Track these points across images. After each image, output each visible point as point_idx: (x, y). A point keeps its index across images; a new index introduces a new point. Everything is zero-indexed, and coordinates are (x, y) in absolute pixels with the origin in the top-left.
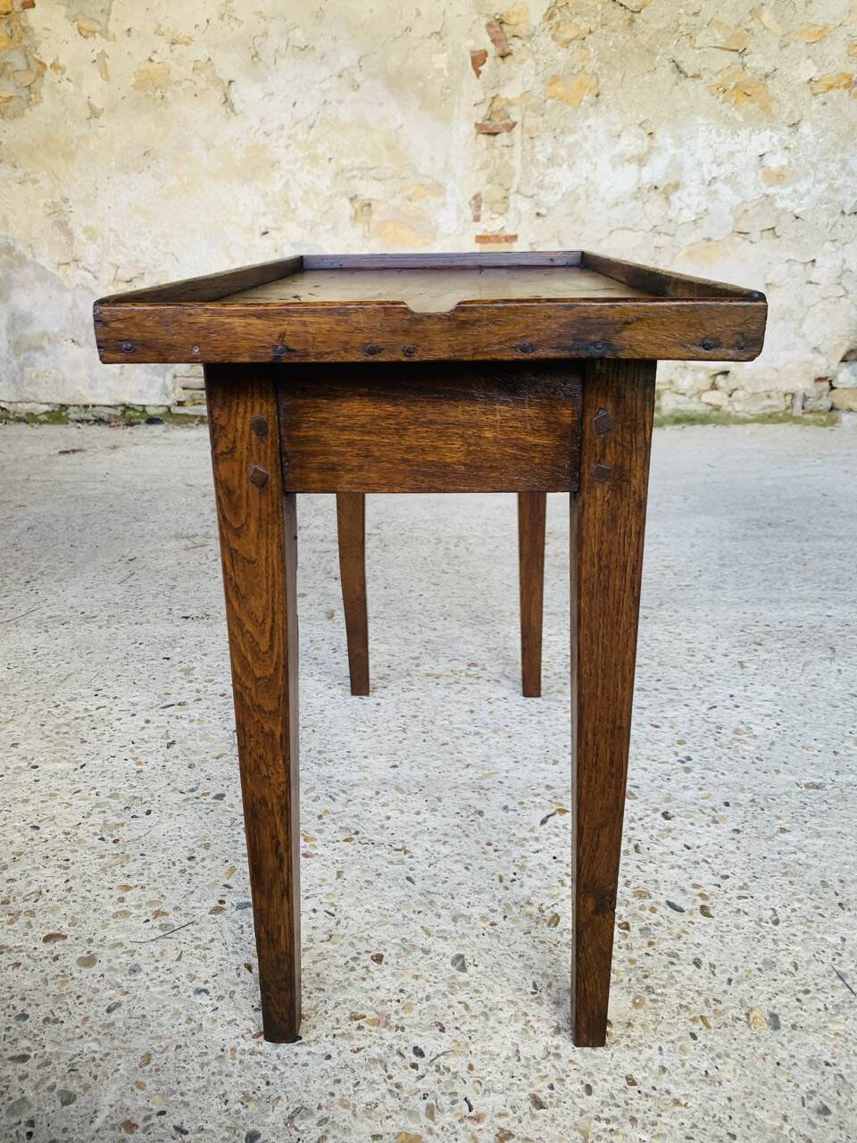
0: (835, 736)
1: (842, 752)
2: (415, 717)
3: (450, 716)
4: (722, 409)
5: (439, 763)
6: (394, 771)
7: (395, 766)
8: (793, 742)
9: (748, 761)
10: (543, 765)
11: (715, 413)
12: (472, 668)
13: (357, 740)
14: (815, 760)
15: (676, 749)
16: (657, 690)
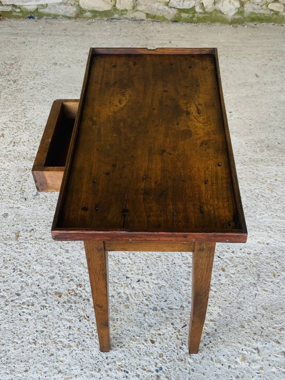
0: (234, 353)
1: (233, 366)
2: (42, 332)
3: (59, 331)
4: (280, 14)
5: (46, 369)
6: (25, 374)
7: (26, 371)
8: (213, 356)
9: (187, 371)
10: (93, 373)
11: (275, 16)
12: (79, 288)
13: (12, 349)
14: (219, 372)
15: (157, 361)
16: (162, 309)
